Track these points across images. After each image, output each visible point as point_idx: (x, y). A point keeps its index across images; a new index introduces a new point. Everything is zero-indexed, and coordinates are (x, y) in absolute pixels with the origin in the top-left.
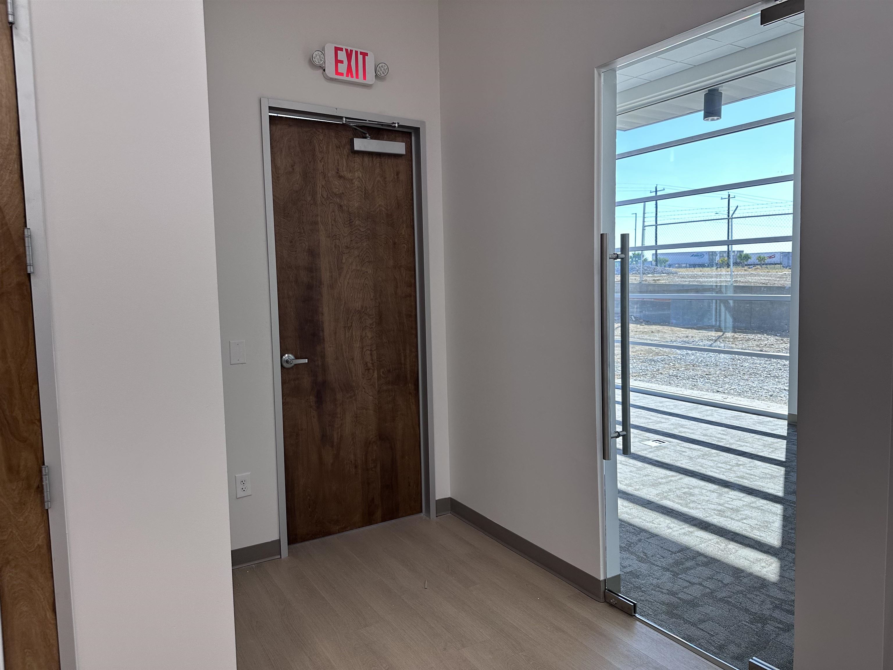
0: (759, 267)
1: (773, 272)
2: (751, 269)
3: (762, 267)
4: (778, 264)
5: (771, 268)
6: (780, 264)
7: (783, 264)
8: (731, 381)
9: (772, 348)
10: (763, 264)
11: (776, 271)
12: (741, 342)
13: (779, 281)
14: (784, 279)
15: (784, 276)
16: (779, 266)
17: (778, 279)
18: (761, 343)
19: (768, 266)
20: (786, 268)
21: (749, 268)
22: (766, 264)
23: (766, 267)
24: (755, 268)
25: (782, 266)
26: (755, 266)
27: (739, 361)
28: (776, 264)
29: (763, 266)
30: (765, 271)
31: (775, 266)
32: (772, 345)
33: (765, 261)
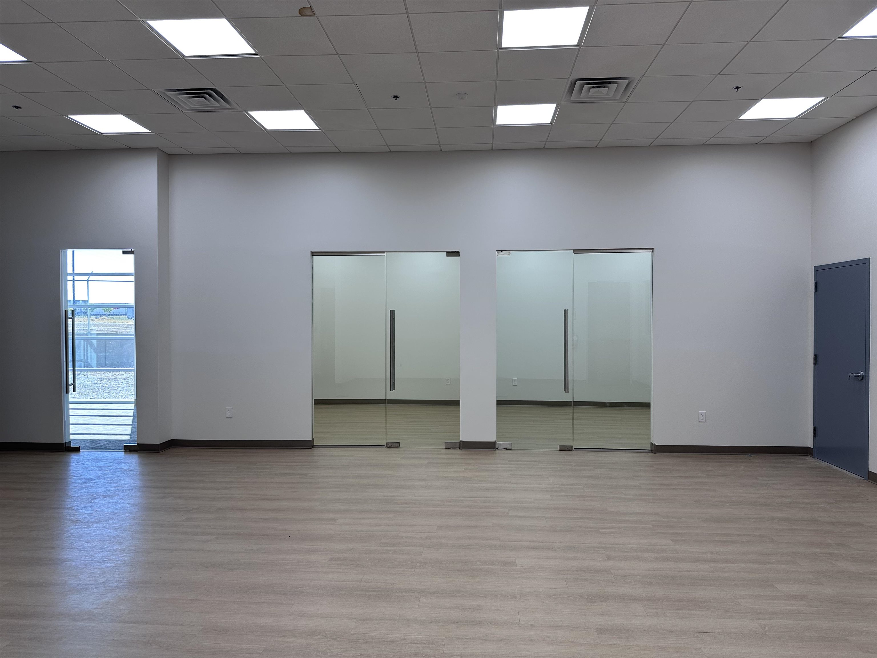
0: (104, 317)
1: (119, 322)
2: (98, 319)
3: (108, 318)
4: (123, 315)
5: (117, 318)
6: (126, 315)
7: (128, 315)
8: (98, 394)
9: (123, 376)
10: (109, 315)
11: (122, 321)
12: (100, 374)
13: (126, 330)
14: (130, 329)
15: (130, 326)
16: (125, 316)
17: (125, 328)
18: (115, 374)
19: (114, 317)
20: (131, 319)
21: (96, 318)
22: (112, 315)
23: (112, 318)
24: (101, 318)
25: (127, 316)
26: (102, 317)
27: (101, 384)
28: (121, 315)
29: (109, 316)
30: (111, 321)
31: (120, 316)
32: (123, 374)
33: (111, 311)
